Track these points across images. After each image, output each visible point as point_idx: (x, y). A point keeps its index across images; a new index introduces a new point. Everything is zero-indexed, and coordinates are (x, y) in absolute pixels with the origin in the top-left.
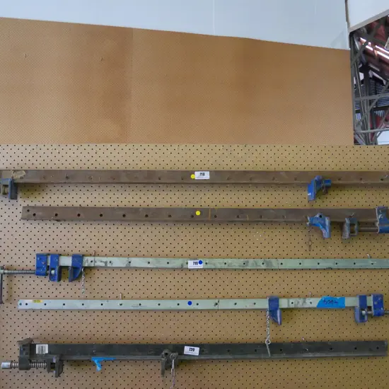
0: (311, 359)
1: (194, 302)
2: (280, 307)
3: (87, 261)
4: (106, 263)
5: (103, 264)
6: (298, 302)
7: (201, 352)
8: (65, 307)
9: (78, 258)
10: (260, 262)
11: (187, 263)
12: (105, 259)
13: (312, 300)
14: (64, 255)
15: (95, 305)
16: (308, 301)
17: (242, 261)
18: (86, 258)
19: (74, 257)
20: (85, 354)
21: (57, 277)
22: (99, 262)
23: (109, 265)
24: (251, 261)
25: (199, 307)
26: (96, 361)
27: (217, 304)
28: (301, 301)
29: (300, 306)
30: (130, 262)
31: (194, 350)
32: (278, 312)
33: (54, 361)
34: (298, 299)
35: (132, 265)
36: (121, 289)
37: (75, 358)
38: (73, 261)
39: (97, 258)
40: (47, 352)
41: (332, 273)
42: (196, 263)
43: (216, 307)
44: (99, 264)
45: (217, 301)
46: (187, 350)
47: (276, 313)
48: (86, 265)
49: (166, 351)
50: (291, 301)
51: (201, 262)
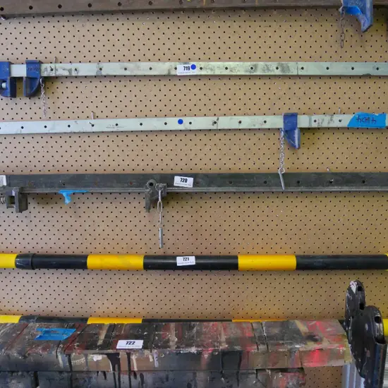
0: (336, 194)
1: (186, 120)
2: (298, 126)
3: (46, 70)
4: (70, 71)
5: (66, 73)
6: (323, 120)
7: (195, 184)
8: (24, 131)
9: (34, 65)
10: (273, 65)
11: (176, 69)
12: (68, 66)
13: (341, 117)
14: (16, 63)
15: (60, 126)
16: (336, 118)
17: (249, 64)
18: (44, 66)
19: (29, 63)
20: (52, 186)
21: (9, 90)
22: (61, 70)
23: (74, 74)
24: (261, 64)
25: (192, 127)
26: (64, 194)
27: (215, 123)
28: (327, 118)
29: (325, 125)
30: (101, 69)
31: (186, 181)
32: (296, 132)
33: (14, 194)
34: (323, 116)
35: (104, 73)
36: (92, 107)
37: (38, 191)
38: (28, 70)
39: (58, 65)
40: (5, 184)
41: (370, 83)
42: (188, 68)
43: (215, 127)
44: (61, 72)
45: (215, 119)
46: (177, 181)
47: (294, 133)
48: (45, 74)
49: (151, 181)
50: (314, 118)
51: (194, 67)
